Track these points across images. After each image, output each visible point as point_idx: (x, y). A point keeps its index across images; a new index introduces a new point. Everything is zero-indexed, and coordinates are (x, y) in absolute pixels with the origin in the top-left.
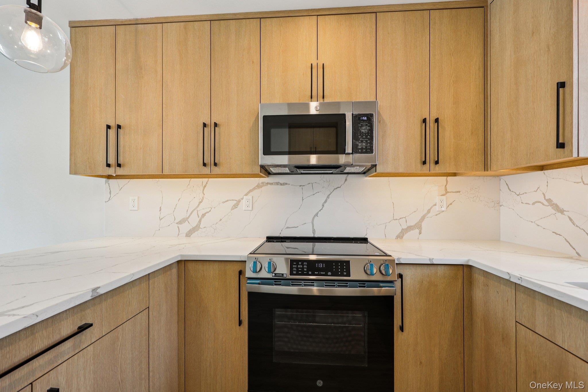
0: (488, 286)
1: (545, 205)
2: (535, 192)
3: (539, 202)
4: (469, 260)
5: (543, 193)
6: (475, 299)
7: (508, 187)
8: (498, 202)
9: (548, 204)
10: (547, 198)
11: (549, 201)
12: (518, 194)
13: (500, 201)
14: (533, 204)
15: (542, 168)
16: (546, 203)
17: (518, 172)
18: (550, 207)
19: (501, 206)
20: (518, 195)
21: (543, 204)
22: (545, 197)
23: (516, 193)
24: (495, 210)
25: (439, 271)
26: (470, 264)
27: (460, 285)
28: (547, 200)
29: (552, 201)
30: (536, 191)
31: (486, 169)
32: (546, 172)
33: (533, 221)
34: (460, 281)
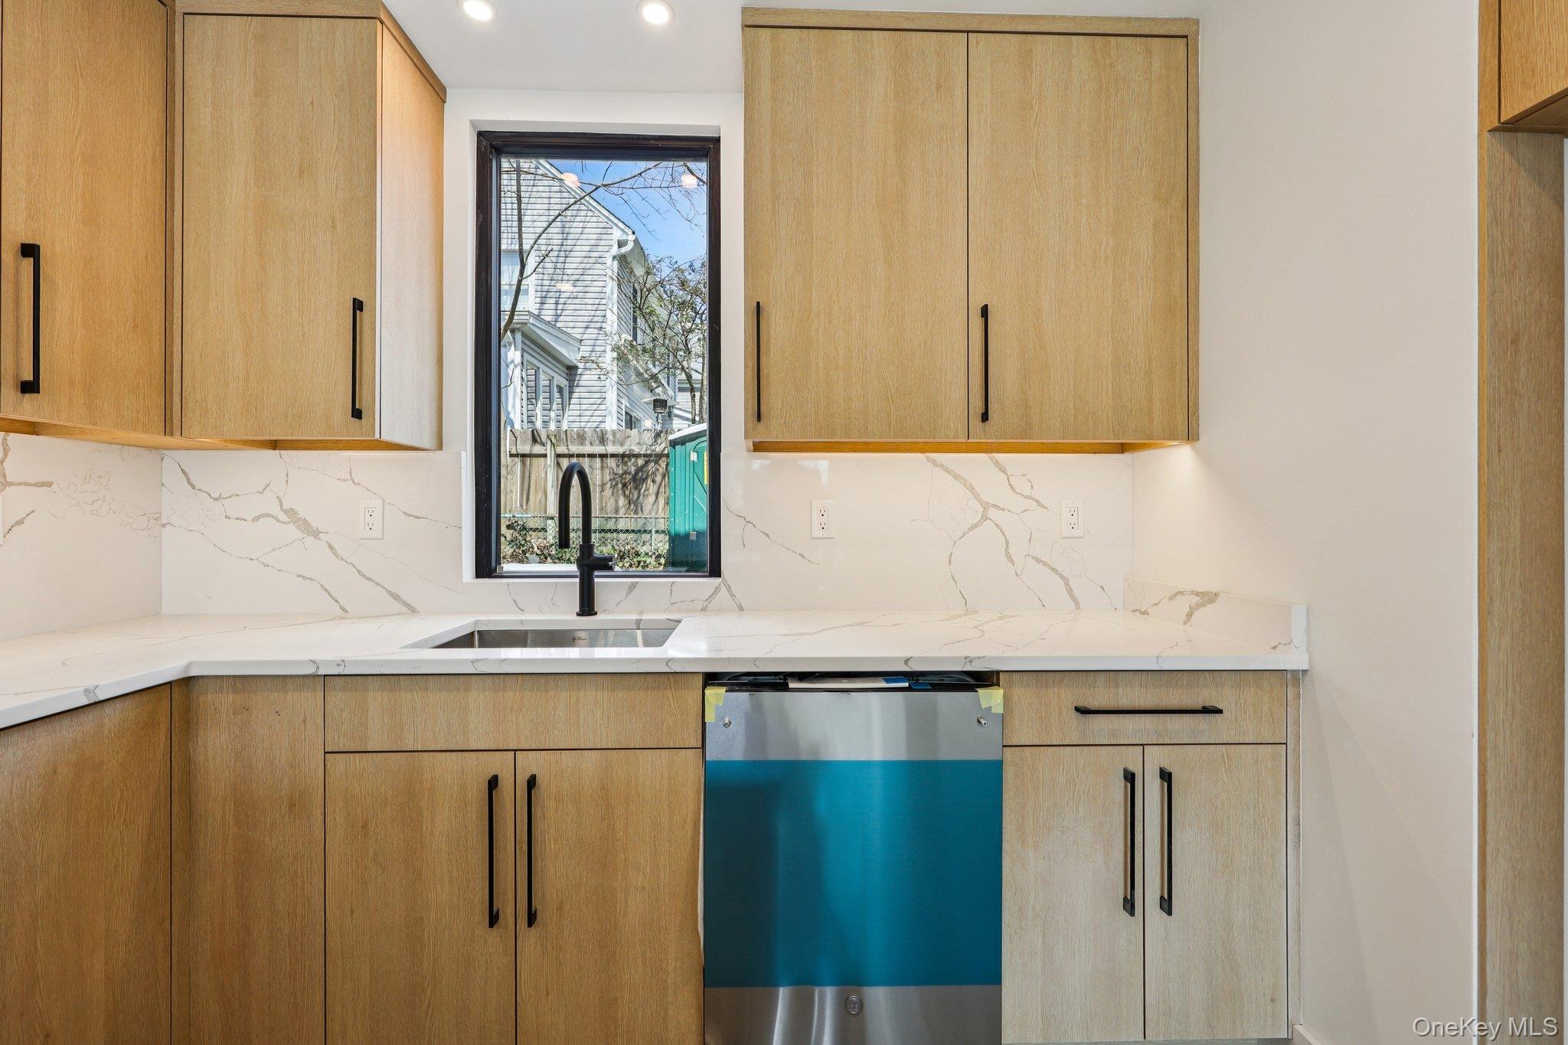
0: (247, 710)
1: (283, 522)
2: (258, 494)
3: (269, 515)
4: (189, 666)
5: (278, 497)
6: (201, 758)
7: (188, 479)
8: (155, 516)
9: (287, 520)
10: (285, 507)
11: (291, 513)
12: (216, 495)
13: (160, 514)
14: (256, 519)
15: (275, 445)
16: (283, 517)
17: (233, 446)
18: (292, 527)
19: (164, 526)
20: (215, 499)
21: (278, 521)
22: (281, 505)
23: (210, 495)
24: (149, 535)
25: (106, 721)
26: (194, 673)
27: (163, 739)
28: (286, 512)
29: (296, 513)
30: (262, 493)
31: (167, 431)
32: (283, 452)
33: (255, 557)
34: (164, 728)
